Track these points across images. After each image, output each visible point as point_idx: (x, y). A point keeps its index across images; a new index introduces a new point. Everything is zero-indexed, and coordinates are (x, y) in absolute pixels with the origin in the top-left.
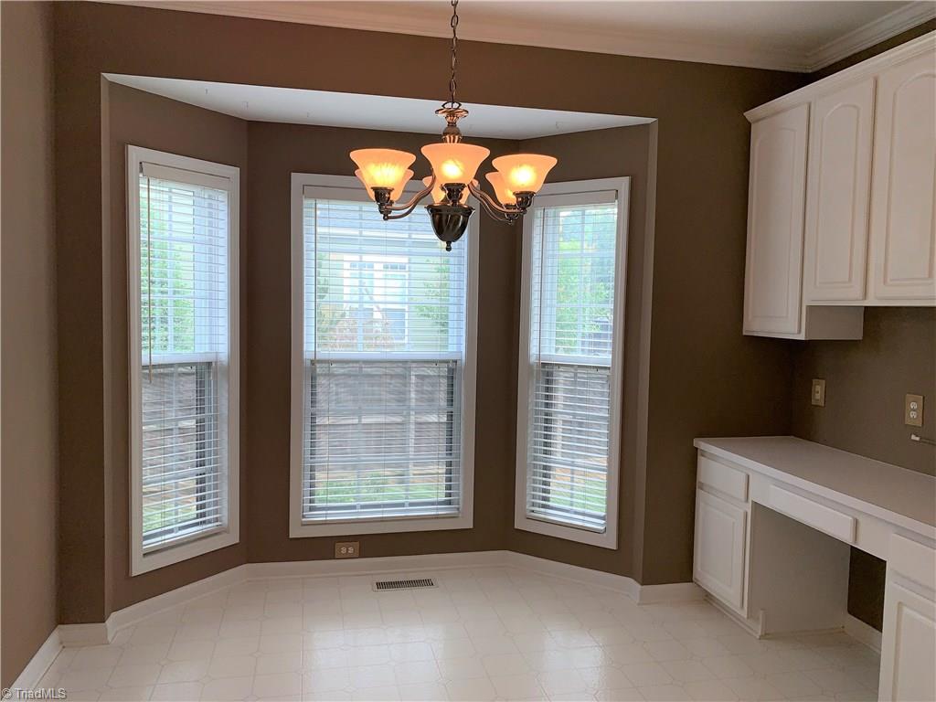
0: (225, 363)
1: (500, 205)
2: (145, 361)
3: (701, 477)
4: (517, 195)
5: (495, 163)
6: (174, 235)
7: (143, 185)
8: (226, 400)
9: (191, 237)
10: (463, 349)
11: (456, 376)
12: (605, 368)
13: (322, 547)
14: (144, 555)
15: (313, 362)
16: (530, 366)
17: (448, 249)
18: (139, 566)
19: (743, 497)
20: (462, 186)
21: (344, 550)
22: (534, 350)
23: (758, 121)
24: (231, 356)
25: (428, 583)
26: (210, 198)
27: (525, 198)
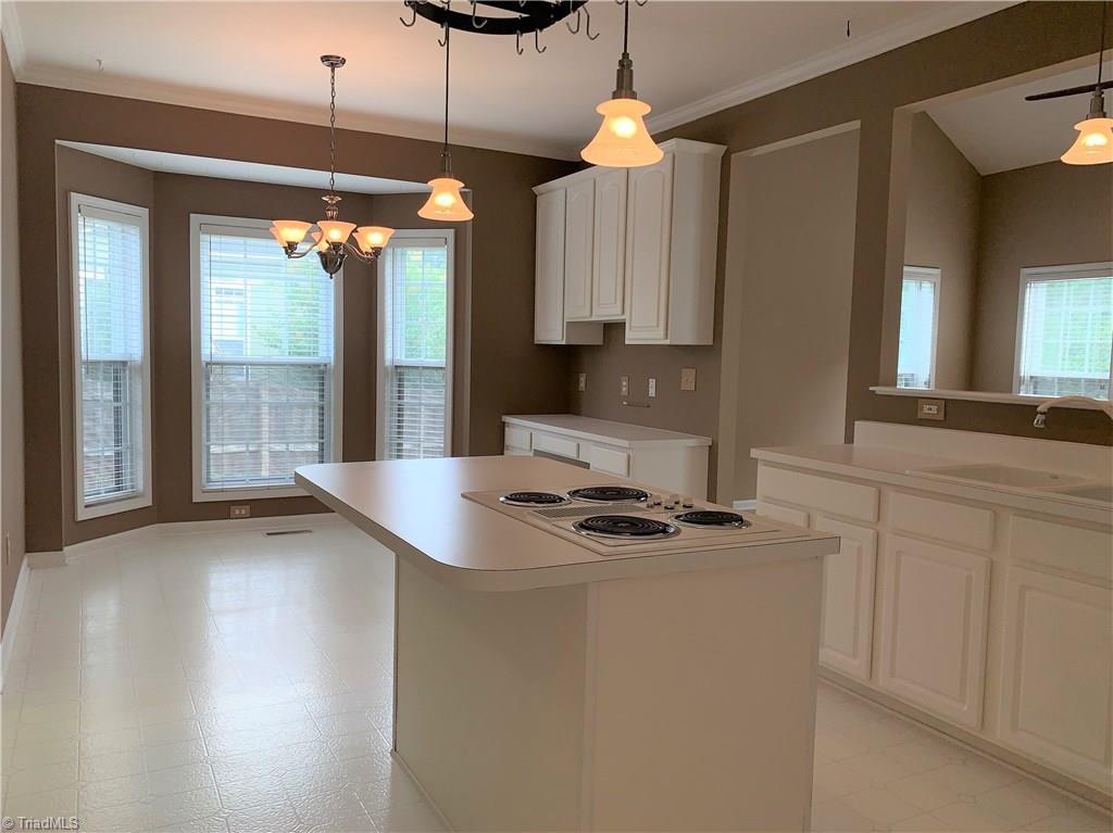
0: (139, 363)
1: (362, 252)
2: (84, 358)
3: (507, 442)
4: (373, 249)
5: (359, 229)
6: (98, 261)
7: (81, 222)
8: (139, 393)
9: (107, 262)
10: (332, 354)
11: (326, 376)
12: (441, 368)
13: (221, 509)
14: (86, 507)
15: (207, 364)
16: (386, 368)
17: (331, 278)
18: (83, 514)
19: (528, 448)
20: (341, 244)
21: (237, 512)
22: (388, 356)
23: (541, 194)
24: (144, 357)
25: (310, 531)
26: (123, 232)
27: (377, 251)
